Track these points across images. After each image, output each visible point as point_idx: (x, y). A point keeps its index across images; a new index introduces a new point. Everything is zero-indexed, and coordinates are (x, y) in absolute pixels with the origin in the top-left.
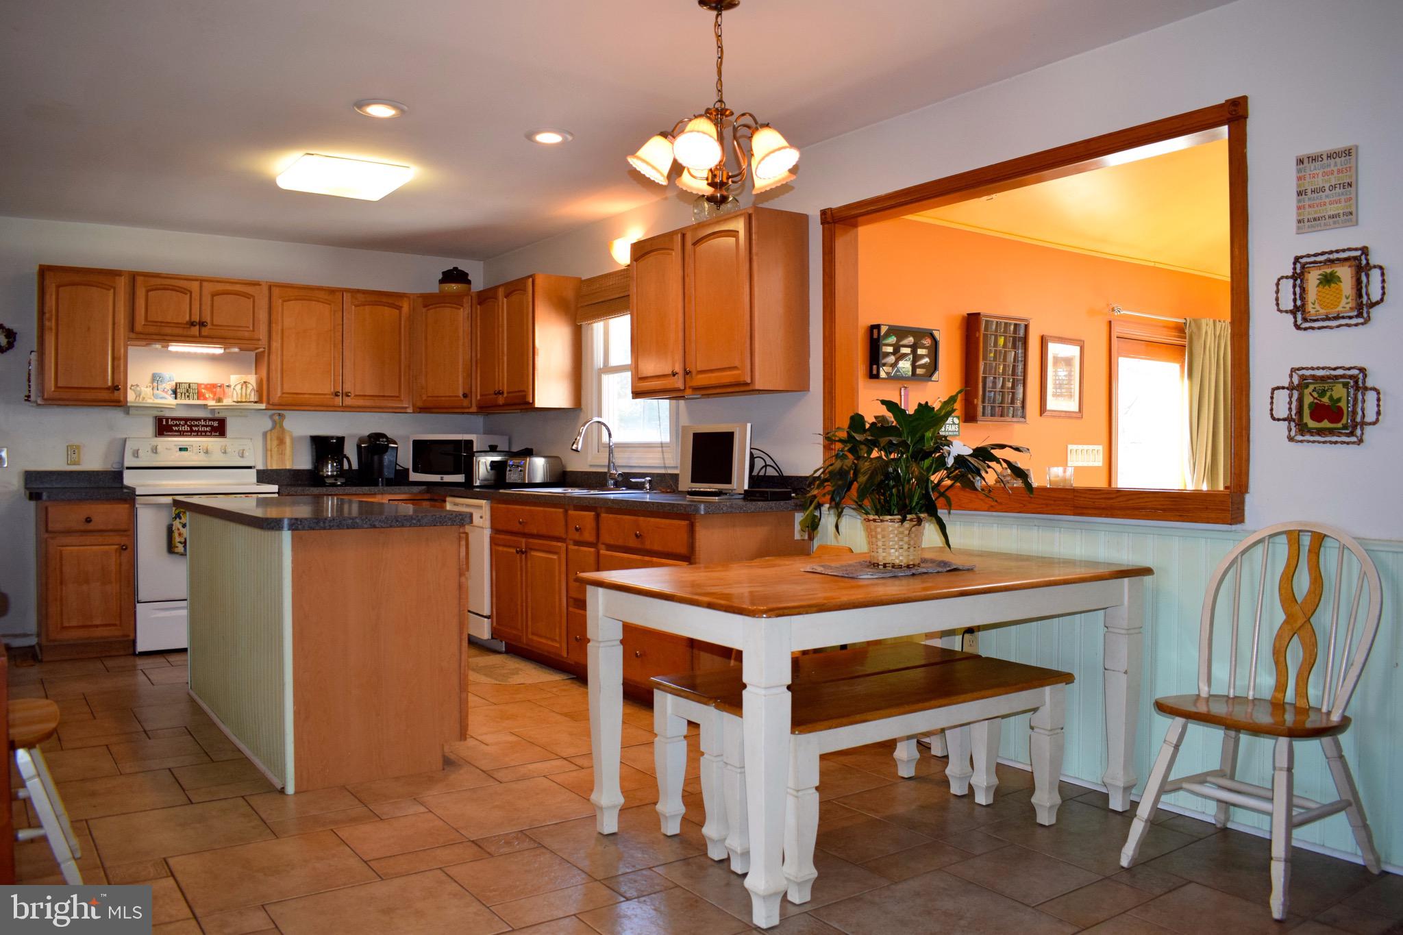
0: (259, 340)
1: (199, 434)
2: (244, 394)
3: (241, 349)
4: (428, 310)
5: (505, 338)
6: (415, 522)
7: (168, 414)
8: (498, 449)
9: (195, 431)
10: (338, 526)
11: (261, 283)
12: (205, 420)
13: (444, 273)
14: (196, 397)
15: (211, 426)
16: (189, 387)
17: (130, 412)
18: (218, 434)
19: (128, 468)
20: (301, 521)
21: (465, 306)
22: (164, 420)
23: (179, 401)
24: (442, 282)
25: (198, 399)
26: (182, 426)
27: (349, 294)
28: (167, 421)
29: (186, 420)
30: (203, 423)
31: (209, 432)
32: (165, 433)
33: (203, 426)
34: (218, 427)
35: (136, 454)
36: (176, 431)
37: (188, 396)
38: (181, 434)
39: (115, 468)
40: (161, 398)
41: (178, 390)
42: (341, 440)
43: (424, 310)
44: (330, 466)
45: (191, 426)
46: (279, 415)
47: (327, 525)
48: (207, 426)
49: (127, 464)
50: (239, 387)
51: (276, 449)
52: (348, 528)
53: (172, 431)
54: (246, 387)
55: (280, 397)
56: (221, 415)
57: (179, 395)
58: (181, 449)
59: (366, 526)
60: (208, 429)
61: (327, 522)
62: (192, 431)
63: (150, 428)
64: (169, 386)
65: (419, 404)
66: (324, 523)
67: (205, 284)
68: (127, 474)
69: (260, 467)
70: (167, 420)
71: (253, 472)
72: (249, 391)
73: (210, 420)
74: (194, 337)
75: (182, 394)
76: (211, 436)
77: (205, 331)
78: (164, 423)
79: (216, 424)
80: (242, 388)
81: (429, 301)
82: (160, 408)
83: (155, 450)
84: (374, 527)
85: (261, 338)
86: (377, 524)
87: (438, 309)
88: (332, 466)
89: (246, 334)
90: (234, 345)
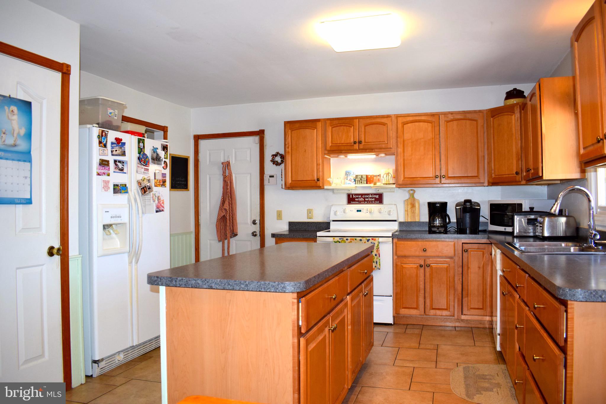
0: (391, 148)
1: (369, 202)
2: (387, 180)
3: (386, 154)
4: (494, 119)
5: (531, 130)
6: (243, 286)
7: (353, 192)
8: (534, 210)
9: (367, 201)
10: (185, 285)
11: (391, 116)
12: (372, 195)
13: (507, 93)
14: (365, 182)
15: (375, 198)
16: (362, 177)
17: (334, 192)
18: (378, 202)
19: (333, 221)
20: (160, 279)
21: (515, 112)
22: (351, 195)
23: (357, 185)
24: (507, 98)
25: (367, 183)
26: (360, 198)
27: (443, 116)
28: (352, 196)
29: (362, 195)
30: (371, 196)
31: (374, 201)
32: (352, 202)
33: (371, 198)
34: (379, 199)
35: (335, 214)
36: (357, 201)
37: (361, 182)
38: (360, 202)
39: (325, 220)
40: (348, 184)
41: (356, 179)
42: (444, 205)
43: (492, 119)
44: (438, 220)
45: (364, 198)
46: (412, 190)
47: (177, 283)
48: (373, 198)
49: (332, 219)
50: (385, 176)
51: (410, 210)
52: (192, 288)
53: (355, 201)
54: (389, 175)
55: (403, 180)
56: (380, 192)
57: (357, 182)
58: (358, 211)
59: (205, 287)
60: (373, 199)
61: (178, 281)
62: (365, 201)
63: (345, 199)
64: (352, 177)
65: (491, 181)
66: (176, 281)
67: (361, 120)
68: (332, 223)
69: (402, 220)
70: (352, 195)
71: (397, 223)
72: (390, 178)
73: (375, 194)
74: (356, 150)
75: (358, 181)
76: (375, 203)
77: (361, 146)
78: (351, 197)
79: (377, 197)
80: (387, 176)
81: (495, 113)
82: (349, 190)
83: (344, 212)
84: (211, 288)
85: (392, 147)
86: (213, 285)
87: (499, 117)
88: (439, 220)
89: (383, 146)
90: (381, 152)
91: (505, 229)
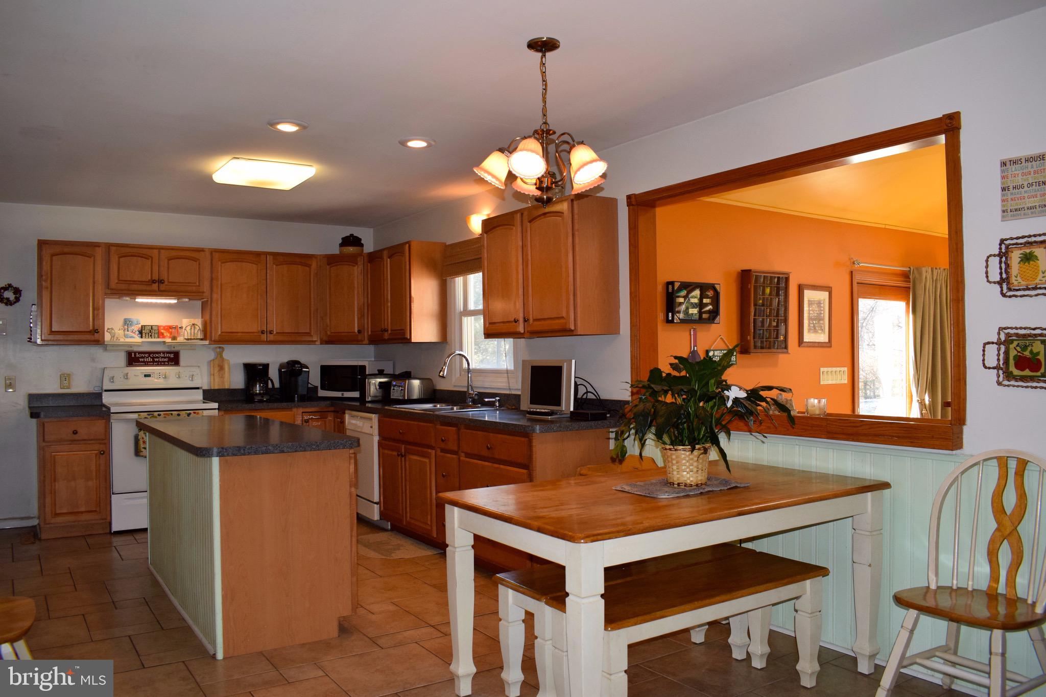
0: (203, 292)
1: (160, 363)
2: (193, 334)
3: (190, 299)
4: (331, 267)
5: (389, 289)
6: (314, 447)
7: (136, 349)
8: (385, 373)
9: (156, 362)
10: (255, 452)
11: (205, 250)
12: (164, 353)
13: (343, 239)
14: (156, 336)
15: (168, 357)
16: (152, 329)
17: (107, 349)
18: (173, 363)
19: (106, 391)
20: (226, 450)
21: (359, 263)
22: (133, 354)
23: (144, 340)
24: (342, 245)
25: (158, 338)
26: (147, 358)
27: (272, 257)
28: (135, 355)
29: (149, 353)
30: (162, 355)
31: (167, 362)
32: (134, 364)
33: (162, 357)
34: (173, 359)
35: (112, 379)
36: (142, 362)
37: (151, 336)
38: (146, 364)
39: (97, 390)
40: (131, 337)
41: (143, 331)
42: (266, 367)
43: (328, 267)
44: (258, 386)
45: (153, 358)
46: (220, 347)
47: (246, 452)
48: (165, 358)
49: (105, 388)
50: (189, 328)
51: (218, 373)
52: (263, 454)
53: (139, 362)
54: (194, 328)
55: (220, 335)
56: (176, 349)
57: (144, 335)
58: (145, 376)
59: (276, 452)
60: (166, 360)
61: (246, 449)
62: (154, 361)
63: (122, 359)
64: (136, 328)
65: (325, 338)
66: (244, 450)
67: (162, 251)
68: (105, 395)
69: (206, 387)
70: (135, 353)
71: (201, 391)
72: (196, 331)
73: (168, 353)
74: (154, 291)
75: (146, 334)
76: (168, 365)
77: (163, 287)
78: (133, 356)
79: (172, 356)
80: (191, 329)
81: (331, 260)
82: (131, 346)
83: (126, 376)
84: (283, 452)
85: (205, 291)
86: (285, 449)
87: (339, 267)
88: (260, 386)
89: (194, 289)
90: (185, 296)
91: (343, 394)
